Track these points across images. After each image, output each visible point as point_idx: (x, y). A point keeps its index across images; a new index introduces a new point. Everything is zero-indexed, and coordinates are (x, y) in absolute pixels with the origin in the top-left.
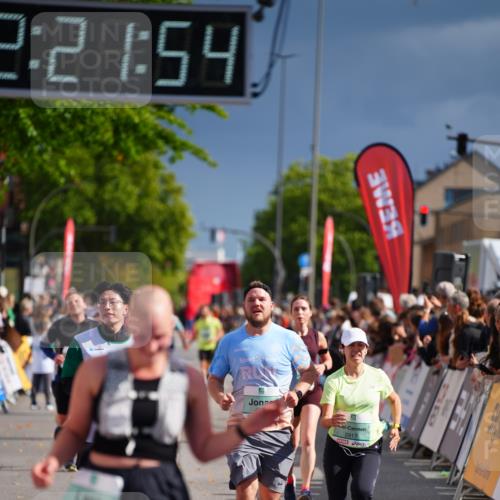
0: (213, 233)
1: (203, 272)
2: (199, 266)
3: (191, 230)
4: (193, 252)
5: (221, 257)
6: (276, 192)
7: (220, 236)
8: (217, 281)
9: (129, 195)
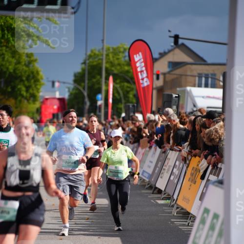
0: (53, 83)
1: (48, 102)
2: (47, 99)
3: (42, 82)
4: (44, 93)
5: (58, 95)
6: (84, 63)
7: (57, 84)
8: (55, 107)
9: (10, 63)
